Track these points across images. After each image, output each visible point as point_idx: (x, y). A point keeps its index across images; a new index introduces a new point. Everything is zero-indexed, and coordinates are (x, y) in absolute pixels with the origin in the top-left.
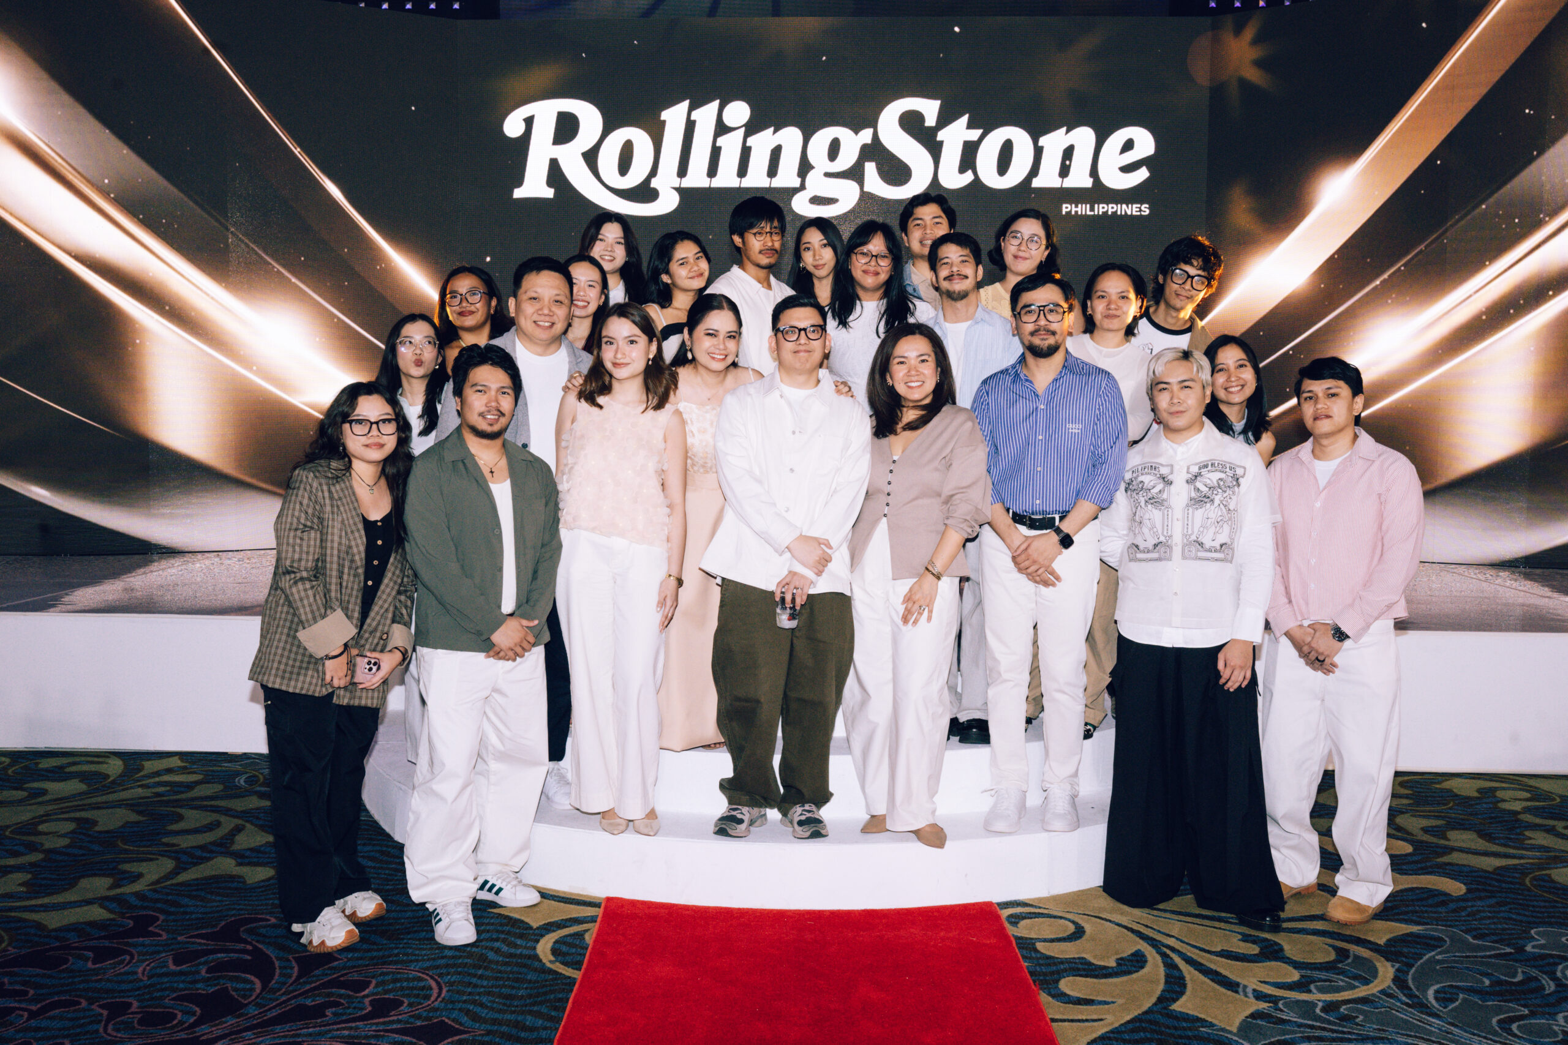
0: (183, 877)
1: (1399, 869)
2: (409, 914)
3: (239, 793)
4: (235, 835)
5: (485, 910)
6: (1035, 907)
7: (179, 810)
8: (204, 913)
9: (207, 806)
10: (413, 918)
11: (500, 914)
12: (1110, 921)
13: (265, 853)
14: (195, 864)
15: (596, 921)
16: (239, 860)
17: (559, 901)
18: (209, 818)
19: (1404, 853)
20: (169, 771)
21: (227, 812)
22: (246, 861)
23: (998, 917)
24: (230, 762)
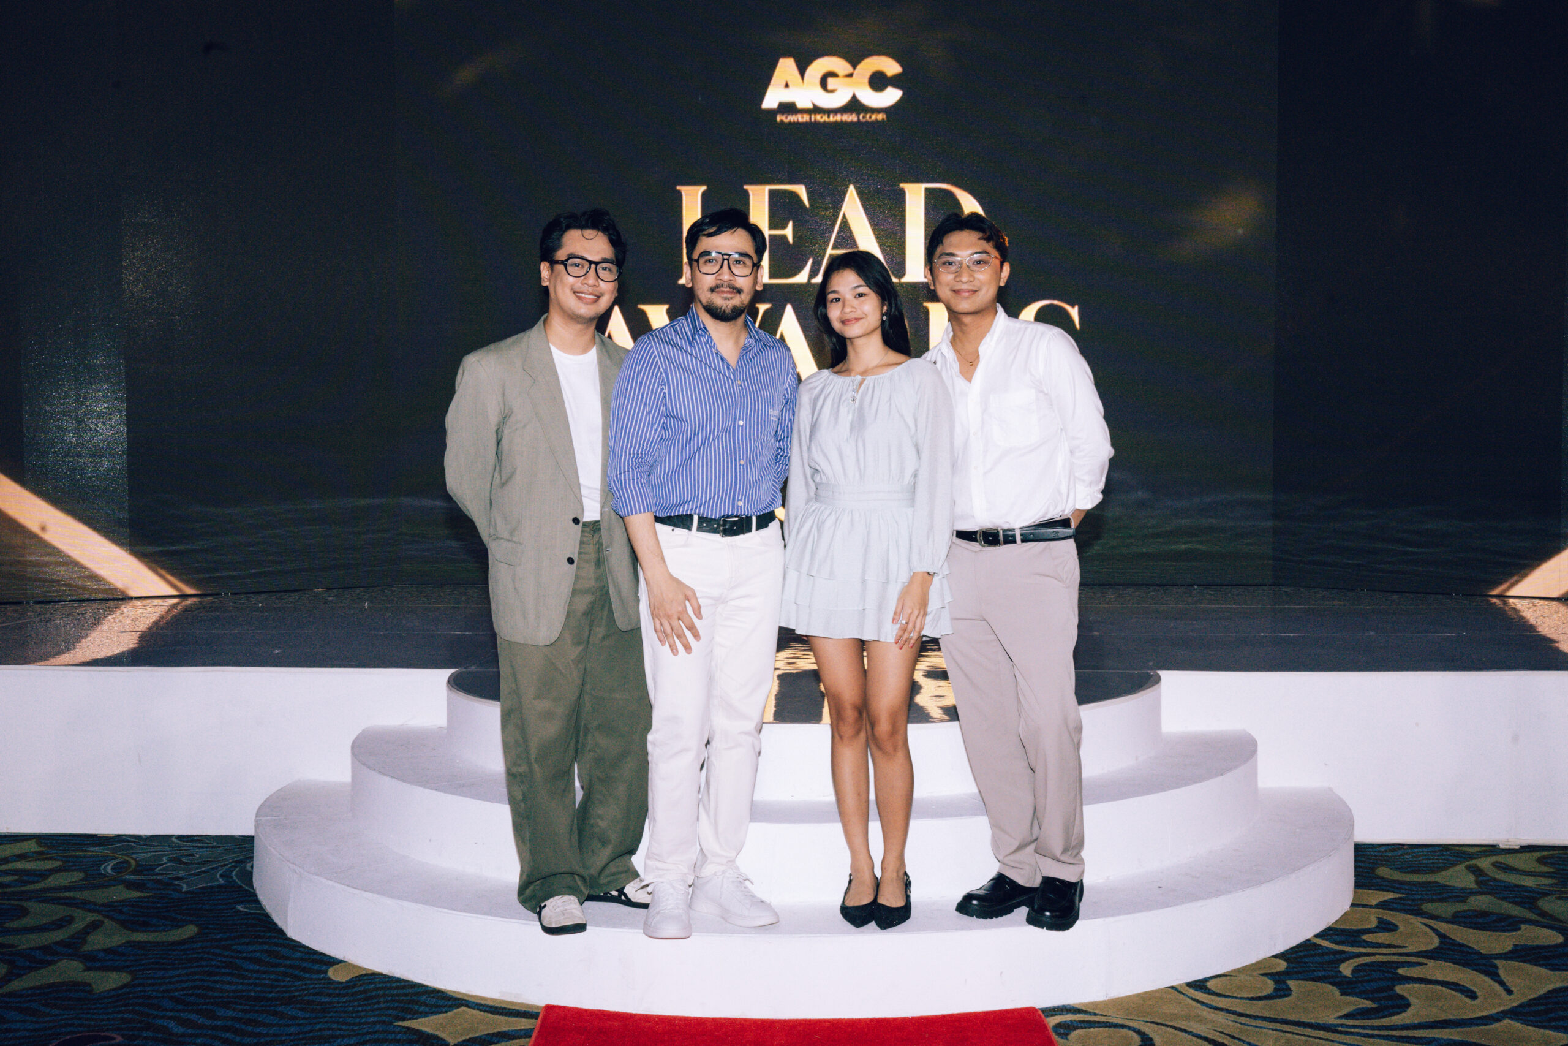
0: (16, 985)
1: (1549, 965)
2: (292, 1030)
3: (105, 883)
4: (88, 933)
5: (391, 1023)
6: (1090, 1013)
7: (24, 904)
8: (32, 1031)
9: (60, 898)
10: (298, 1034)
11: (408, 1028)
12: (1185, 1031)
13: (124, 955)
14: (31, 969)
15: (530, 1037)
16: (89, 964)
17: (485, 1011)
18: (61, 911)
19: (1552, 943)
20: (21, 857)
21: (84, 905)
22: (98, 964)
23: (1044, 1027)
24: (100, 845)
